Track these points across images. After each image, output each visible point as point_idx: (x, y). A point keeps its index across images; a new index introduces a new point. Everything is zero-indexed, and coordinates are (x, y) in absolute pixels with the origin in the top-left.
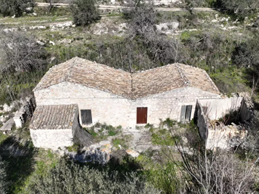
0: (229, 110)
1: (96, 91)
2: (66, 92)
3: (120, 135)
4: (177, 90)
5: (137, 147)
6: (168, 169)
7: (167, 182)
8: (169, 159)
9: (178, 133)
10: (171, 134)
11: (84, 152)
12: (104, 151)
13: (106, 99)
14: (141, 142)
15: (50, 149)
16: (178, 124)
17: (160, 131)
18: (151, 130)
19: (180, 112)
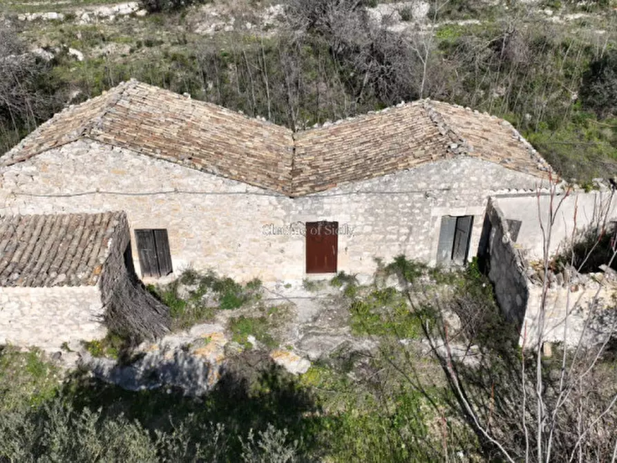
0: (584, 230)
1: (178, 170)
2: (87, 173)
3: (254, 307)
4: (429, 168)
5: (305, 342)
6: (400, 412)
7: (399, 455)
8: (405, 379)
9: (430, 301)
10: (408, 303)
11: (140, 356)
12: (204, 356)
13: (212, 197)
14: (318, 328)
15: (36, 349)
16: (430, 272)
17: (376, 295)
18: (350, 291)
19: (437, 238)
